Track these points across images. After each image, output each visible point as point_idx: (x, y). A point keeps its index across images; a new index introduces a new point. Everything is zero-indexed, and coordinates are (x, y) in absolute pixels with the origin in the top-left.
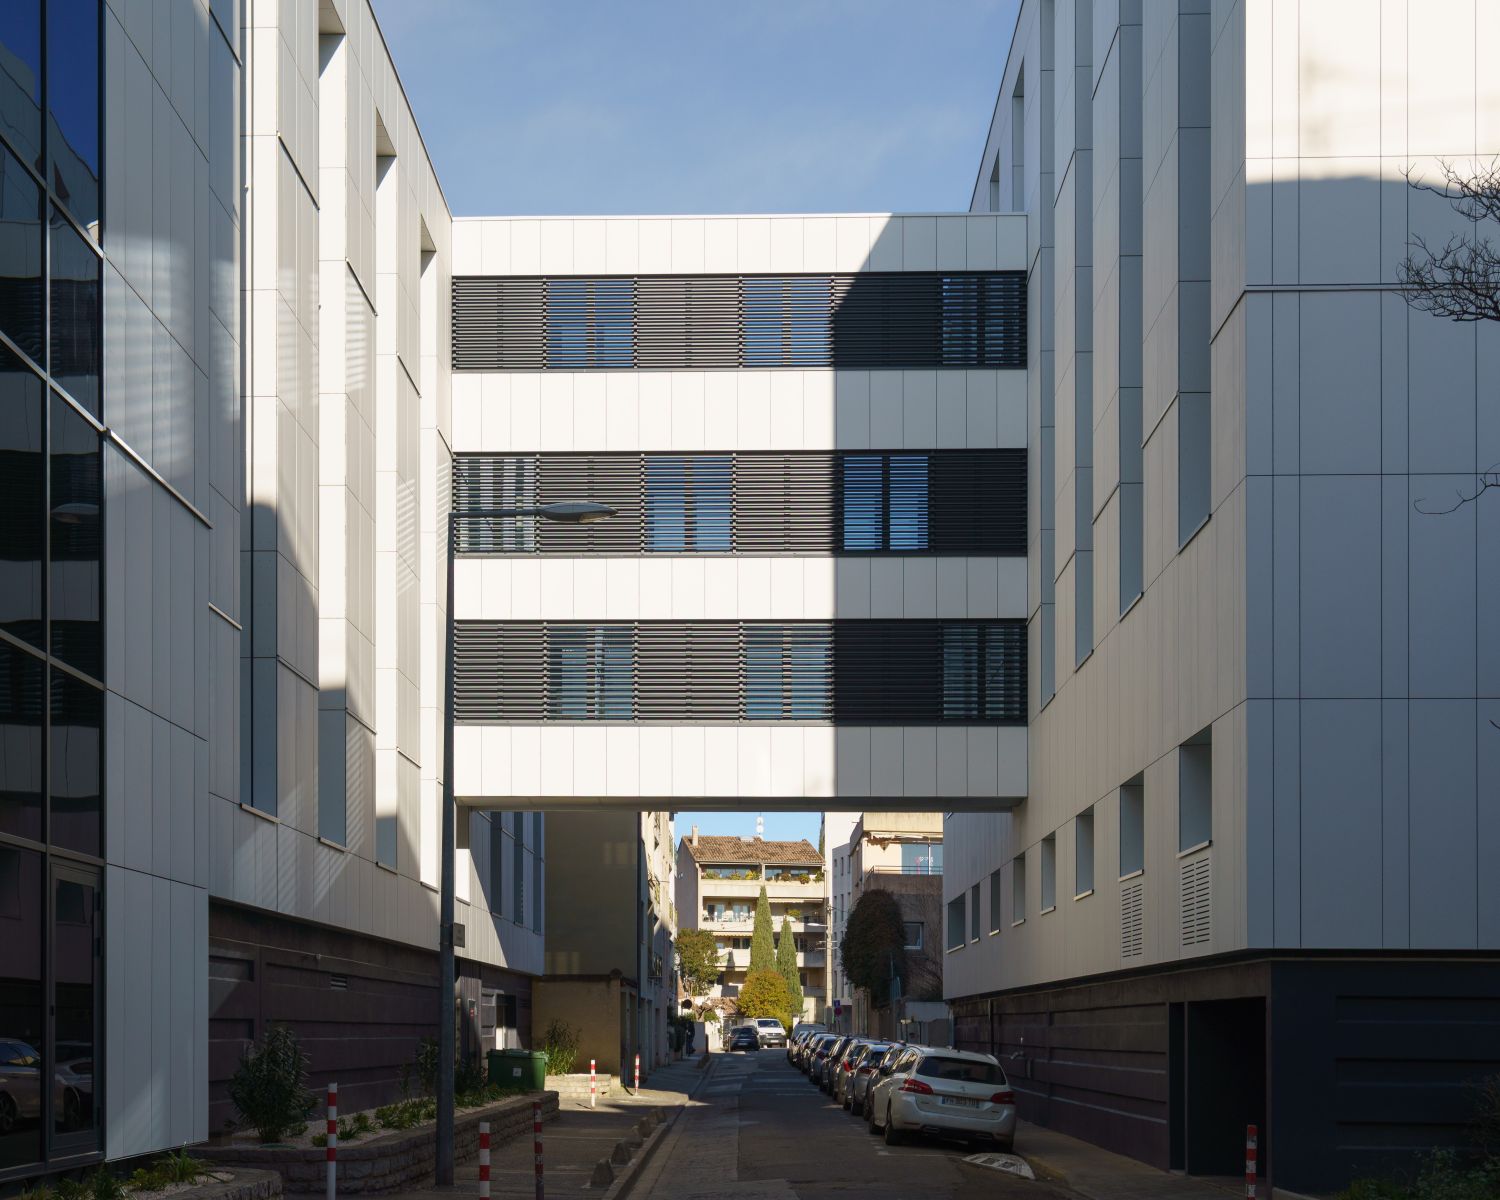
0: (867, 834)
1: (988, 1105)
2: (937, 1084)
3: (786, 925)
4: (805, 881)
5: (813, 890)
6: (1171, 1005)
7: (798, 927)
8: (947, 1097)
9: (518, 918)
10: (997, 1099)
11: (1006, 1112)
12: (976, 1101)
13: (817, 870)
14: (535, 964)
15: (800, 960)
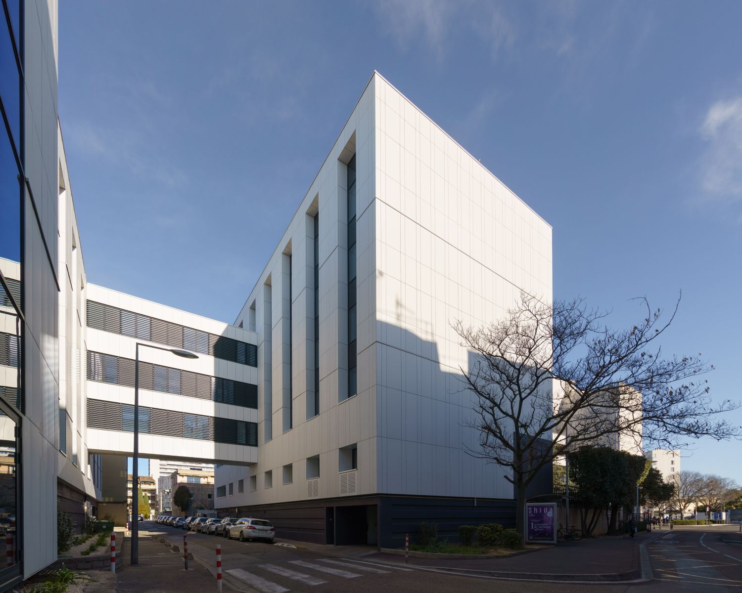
0: (179, 474)
1: (269, 531)
2: (257, 527)
3: (146, 494)
4: (150, 485)
5: (152, 487)
6: (327, 508)
7: (150, 495)
8: (259, 530)
9: (98, 487)
10: (271, 530)
11: (273, 533)
12: (266, 530)
13: (153, 483)
14: (101, 500)
15: (150, 502)
